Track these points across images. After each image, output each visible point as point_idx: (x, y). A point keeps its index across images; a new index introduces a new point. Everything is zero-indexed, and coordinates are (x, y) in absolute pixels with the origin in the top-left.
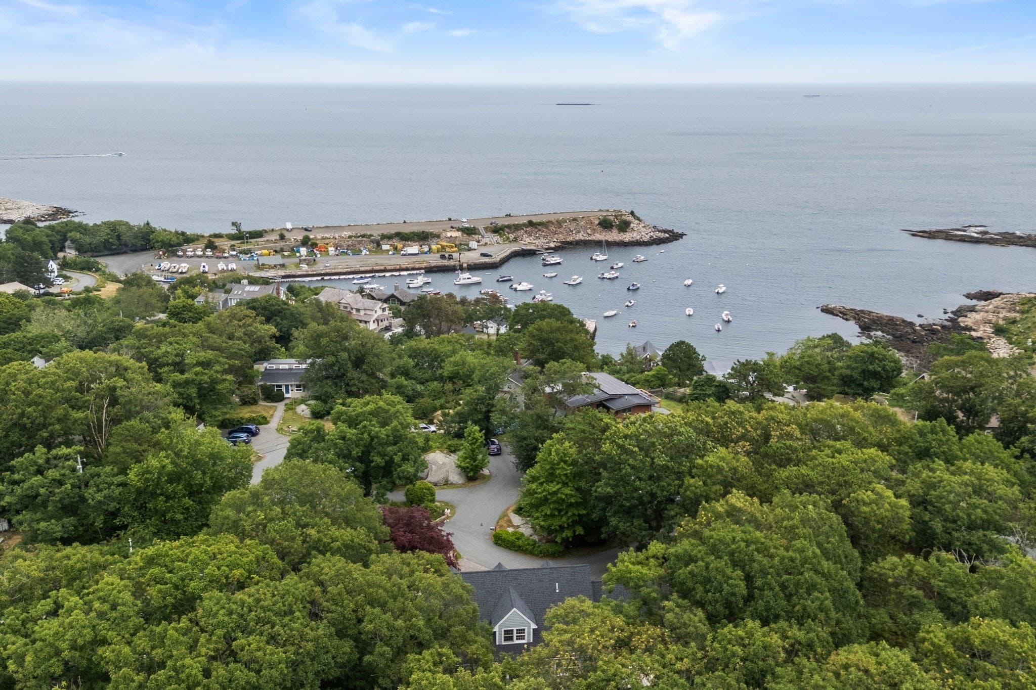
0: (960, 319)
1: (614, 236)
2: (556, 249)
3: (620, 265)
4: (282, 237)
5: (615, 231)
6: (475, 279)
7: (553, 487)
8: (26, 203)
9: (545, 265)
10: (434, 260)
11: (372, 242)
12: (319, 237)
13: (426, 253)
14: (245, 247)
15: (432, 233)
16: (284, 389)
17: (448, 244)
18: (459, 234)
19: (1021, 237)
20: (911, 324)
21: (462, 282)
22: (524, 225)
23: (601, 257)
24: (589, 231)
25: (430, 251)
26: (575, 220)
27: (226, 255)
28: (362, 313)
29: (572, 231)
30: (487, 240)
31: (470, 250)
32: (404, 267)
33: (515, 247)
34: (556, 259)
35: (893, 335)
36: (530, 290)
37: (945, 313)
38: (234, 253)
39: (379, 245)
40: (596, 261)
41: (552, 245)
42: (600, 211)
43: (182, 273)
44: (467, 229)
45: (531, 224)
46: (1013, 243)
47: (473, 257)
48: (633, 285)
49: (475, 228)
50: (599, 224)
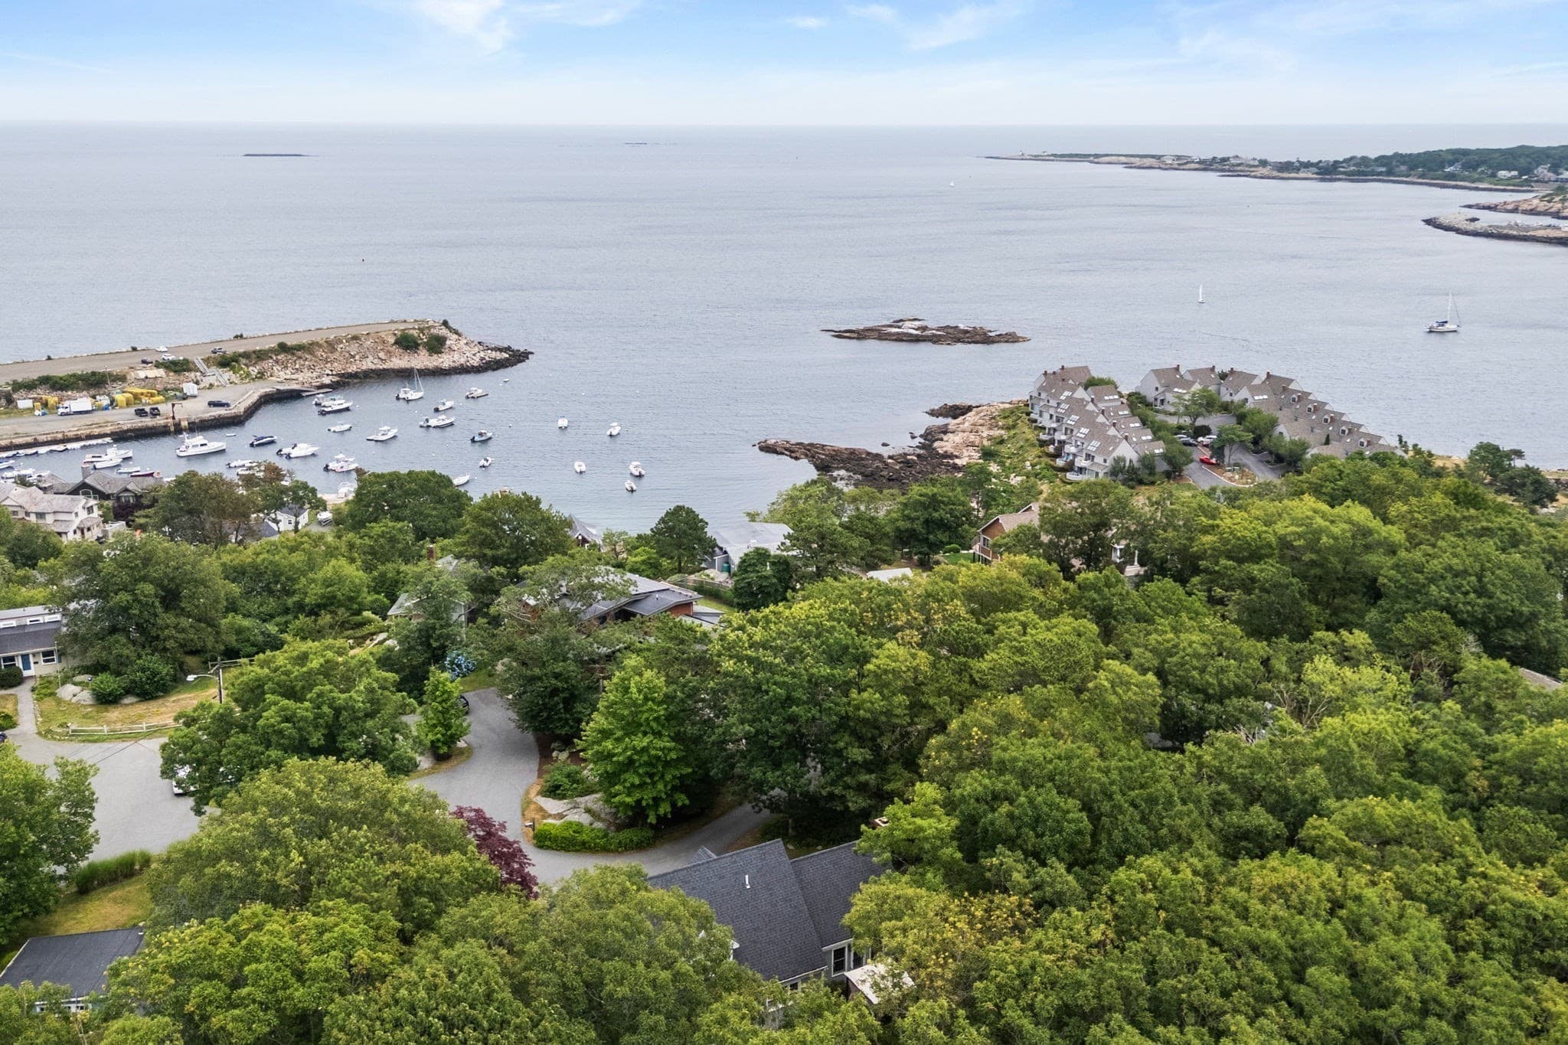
0: (936, 444)
1: (422, 360)
2: (334, 387)
3: (449, 404)
5: (423, 352)
6: (213, 446)
7: (641, 741)
9: (323, 413)
10: (126, 419)
13: (106, 408)
15: (111, 375)
16: (19, 663)
17: (145, 391)
18: (161, 372)
19: (967, 332)
20: (878, 456)
21: (192, 451)
22: (272, 350)
23: (412, 395)
24: (382, 355)
25: (113, 404)
26: (355, 338)
28: (49, 519)
29: (353, 357)
30: (212, 380)
31: (185, 398)
32: (71, 434)
33: (265, 388)
34: (337, 402)
35: (861, 474)
37: (913, 437)
39: (10, 401)
40: (408, 401)
41: (327, 380)
42: (392, 322)
44: (174, 363)
45: (283, 348)
46: (959, 340)
47: (196, 408)
48: (481, 434)
49: (186, 361)
50: (396, 343)
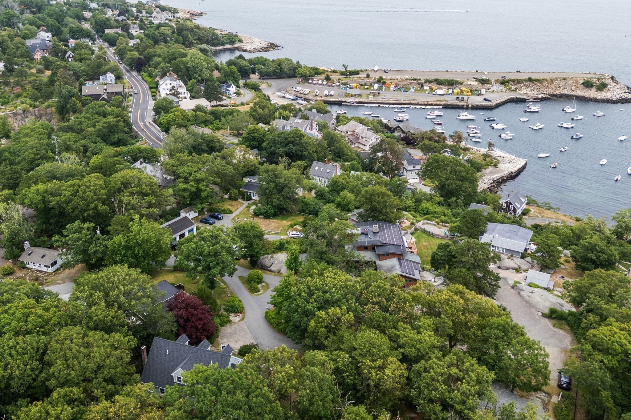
1: (591, 93)
2: (542, 100)
3: (580, 117)
4: (368, 76)
6: (471, 117)
8: (257, 40)
9: (525, 112)
10: (451, 100)
11: (419, 84)
12: (388, 78)
13: (449, 94)
14: (345, 81)
15: (458, 81)
16: (252, 195)
17: (466, 90)
18: (476, 83)
21: (461, 118)
22: (525, 80)
23: (570, 110)
24: (573, 88)
25: (452, 93)
26: (565, 79)
27: (334, 85)
28: (364, 139)
29: (560, 87)
30: (494, 89)
31: (480, 94)
32: (430, 103)
33: (512, 95)
34: (534, 108)
36: (503, 129)
38: (338, 84)
39: (422, 86)
40: (565, 112)
41: (540, 96)
42: (589, 73)
43: (305, 94)
44: (483, 80)
45: (530, 80)
47: (478, 100)
48: (577, 135)
49: (489, 80)
50: (583, 84)
